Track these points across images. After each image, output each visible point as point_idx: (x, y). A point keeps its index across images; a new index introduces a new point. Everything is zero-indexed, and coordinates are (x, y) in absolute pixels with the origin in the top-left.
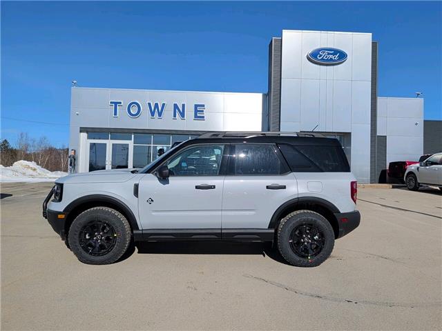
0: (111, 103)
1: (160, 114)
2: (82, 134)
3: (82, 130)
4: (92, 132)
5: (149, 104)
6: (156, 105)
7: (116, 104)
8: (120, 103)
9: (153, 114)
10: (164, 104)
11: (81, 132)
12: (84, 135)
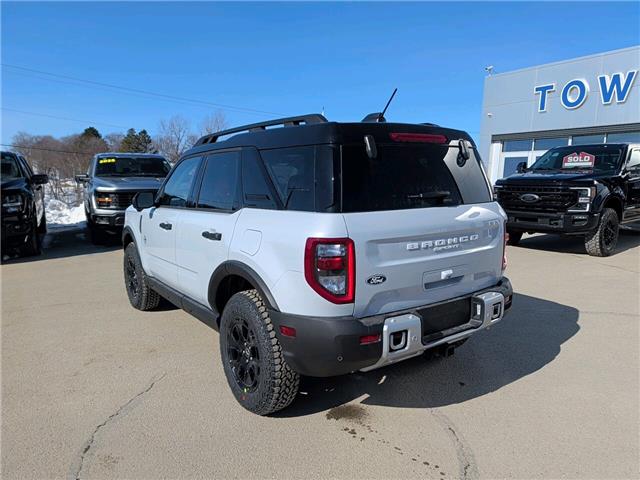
0: (537, 90)
1: (621, 95)
2: (495, 145)
3: (495, 139)
4: (509, 140)
5: (603, 80)
6: (616, 79)
7: (543, 89)
8: (551, 87)
9: (607, 96)
10: (631, 75)
11: (493, 141)
12: (498, 146)
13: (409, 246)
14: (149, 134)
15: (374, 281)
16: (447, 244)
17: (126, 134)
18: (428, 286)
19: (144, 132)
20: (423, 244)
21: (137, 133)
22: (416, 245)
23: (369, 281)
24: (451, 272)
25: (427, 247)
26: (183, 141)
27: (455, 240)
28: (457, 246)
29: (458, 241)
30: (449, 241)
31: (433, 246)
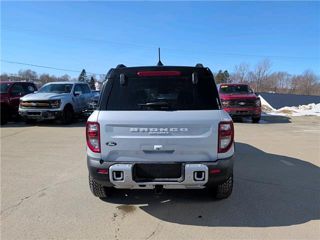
13: (132, 129)
14: (228, 72)
15: (110, 144)
16: (159, 131)
17: (218, 73)
18: (146, 152)
19: (226, 71)
20: (141, 129)
21: (223, 72)
22: (136, 129)
23: (107, 144)
24: (160, 146)
25: (144, 131)
26: (245, 75)
27: (166, 129)
28: (167, 133)
29: (169, 131)
30: (161, 129)
31: (149, 131)
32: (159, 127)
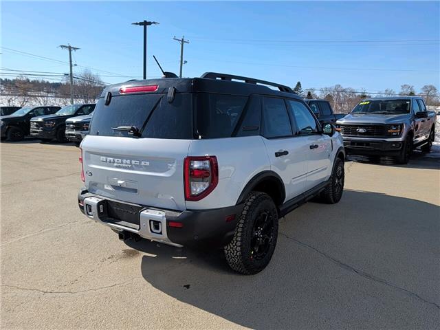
13: (102, 158)
15: (88, 173)
20: (109, 159)
22: (105, 159)
24: (122, 182)
27: (129, 162)
28: (130, 166)
29: (131, 163)
30: (124, 161)
31: (114, 162)
32: (122, 157)
